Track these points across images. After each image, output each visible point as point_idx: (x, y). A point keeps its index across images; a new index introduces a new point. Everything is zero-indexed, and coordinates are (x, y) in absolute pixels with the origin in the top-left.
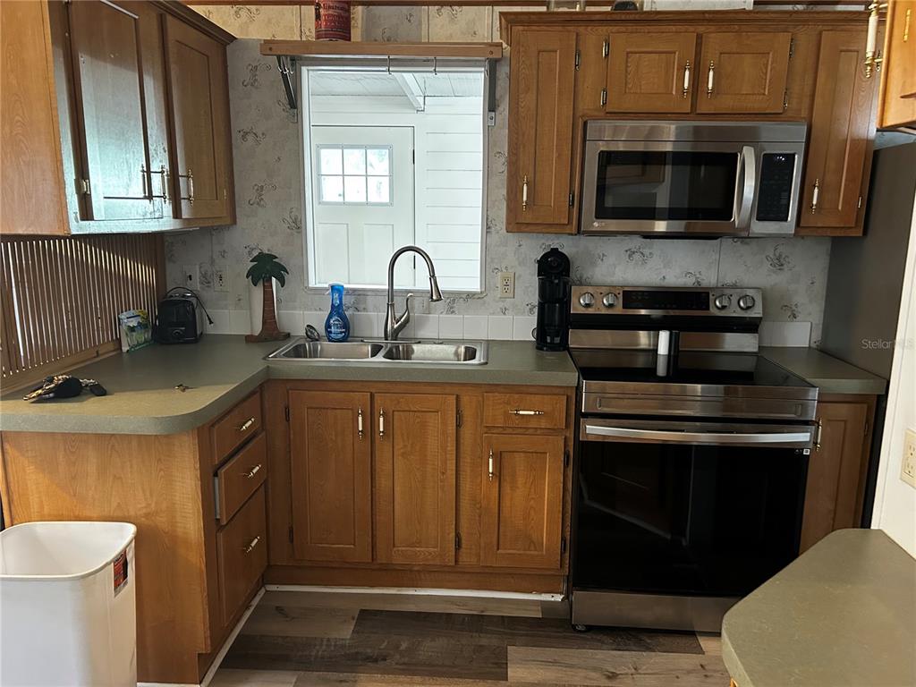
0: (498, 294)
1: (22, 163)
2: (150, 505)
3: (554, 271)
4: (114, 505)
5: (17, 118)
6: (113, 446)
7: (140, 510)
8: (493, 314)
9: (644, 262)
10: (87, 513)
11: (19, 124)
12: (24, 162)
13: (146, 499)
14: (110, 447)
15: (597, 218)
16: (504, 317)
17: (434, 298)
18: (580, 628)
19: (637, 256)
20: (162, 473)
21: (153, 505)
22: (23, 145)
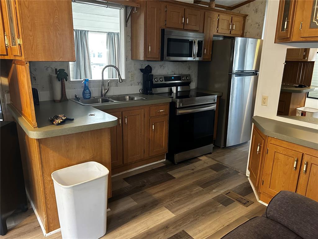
0: (130, 79)
1: (58, 34)
2: (94, 154)
3: (147, 72)
4: (82, 157)
5: (57, 16)
6: (82, 137)
7: (91, 157)
8: (129, 86)
9: (164, 69)
10: (73, 163)
11: (57, 19)
12: (59, 34)
13: (93, 152)
14: (81, 137)
15: (167, 56)
16: (131, 86)
17: (121, 81)
18: (176, 164)
19: (162, 67)
20: (98, 142)
21: (95, 155)
22: (58, 27)
